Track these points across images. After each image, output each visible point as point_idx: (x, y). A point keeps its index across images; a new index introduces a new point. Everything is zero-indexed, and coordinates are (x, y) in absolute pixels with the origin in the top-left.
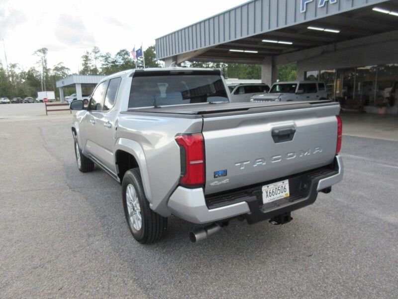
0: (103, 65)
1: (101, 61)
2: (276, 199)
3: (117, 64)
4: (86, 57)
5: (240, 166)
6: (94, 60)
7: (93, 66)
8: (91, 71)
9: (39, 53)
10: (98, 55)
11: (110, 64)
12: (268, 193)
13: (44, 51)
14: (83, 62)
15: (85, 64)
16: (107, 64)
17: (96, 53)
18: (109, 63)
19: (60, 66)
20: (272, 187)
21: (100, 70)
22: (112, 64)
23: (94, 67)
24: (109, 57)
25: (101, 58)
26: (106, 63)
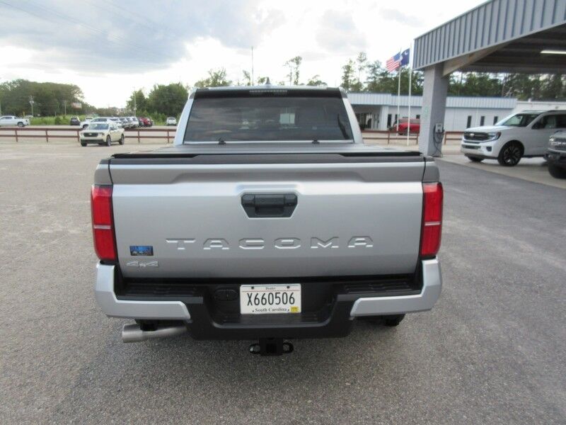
0: (369, 78)
1: (367, 72)
2: (268, 312)
3: (389, 76)
4: (348, 68)
5: (178, 245)
6: (358, 70)
7: (355, 80)
8: (352, 86)
9: (291, 63)
10: (363, 64)
11: (378, 78)
12: (252, 299)
13: (297, 60)
14: (344, 75)
15: (346, 77)
16: (374, 77)
17: (361, 61)
18: (377, 75)
19: (315, 81)
20: (261, 289)
21: (366, 86)
22: (382, 77)
23: (356, 82)
24: (378, 67)
25: (367, 69)
26: (373, 75)
